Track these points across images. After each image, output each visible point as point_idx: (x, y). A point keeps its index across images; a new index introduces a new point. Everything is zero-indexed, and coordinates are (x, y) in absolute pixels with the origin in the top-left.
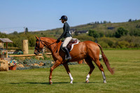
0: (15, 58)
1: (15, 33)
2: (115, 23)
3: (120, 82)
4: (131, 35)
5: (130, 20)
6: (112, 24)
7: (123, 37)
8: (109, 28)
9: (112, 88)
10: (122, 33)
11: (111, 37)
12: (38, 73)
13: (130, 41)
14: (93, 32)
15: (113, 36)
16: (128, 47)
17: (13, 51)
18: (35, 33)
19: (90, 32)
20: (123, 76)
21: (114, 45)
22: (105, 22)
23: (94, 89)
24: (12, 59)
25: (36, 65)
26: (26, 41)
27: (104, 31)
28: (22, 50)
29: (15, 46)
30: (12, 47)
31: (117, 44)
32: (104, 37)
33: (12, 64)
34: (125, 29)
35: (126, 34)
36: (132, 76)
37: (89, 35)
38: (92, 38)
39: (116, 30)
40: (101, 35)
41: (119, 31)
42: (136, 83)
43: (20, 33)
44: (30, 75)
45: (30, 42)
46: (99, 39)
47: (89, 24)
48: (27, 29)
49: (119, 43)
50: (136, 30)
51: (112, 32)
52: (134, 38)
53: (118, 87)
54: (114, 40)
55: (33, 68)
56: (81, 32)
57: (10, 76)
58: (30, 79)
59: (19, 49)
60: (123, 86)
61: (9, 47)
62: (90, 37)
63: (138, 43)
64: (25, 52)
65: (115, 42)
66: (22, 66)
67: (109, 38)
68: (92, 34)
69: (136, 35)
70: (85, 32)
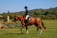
0: (4, 24)
1: (4, 13)
2: (44, 9)
3: (47, 33)
4: (51, 14)
5: (51, 8)
6: (43, 10)
7: (48, 15)
8: (42, 11)
9: (43, 36)
10: (47, 13)
11: (43, 15)
12: (13, 30)
13: (51, 17)
14: (36, 13)
15: (44, 15)
16: (50, 19)
17: (3, 21)
18: (12, 13)
19: (34, 13)
20: (48, 31)
21: (44, 18)
22: (40, 9)
23: (36, 36)
24: (2, 24)
25: (12, 26)
26: (8, 17)
27: (40, 12)
28: (7, 20)
29: (4, 19)
30: (3, 19)
31: (45, 18)
32: (40, 15)
33: (3, 26)
34: (49, 12)
35: (49, 14)
36: (51, 31)
37: (34, 14)
38: (35, 15)
39: (45, 12)
40: (39, 14)
41: (46, 13)
42: (53, 34)
43: (6, 13)
44: (10, 31)
45: (10, 17)
46: (38, 16)
47: (34, 10)
48: (9, 12)
49: (46, 17)
50: (53, 12)
51: (43, 13)
52: (52, 15)
53: (46, 35)
54: (44, 16)
55: (11, 27)
56: (31, 13)
57: (2, 31)
58: (10, 32)
59: (6, 20)
60: (48, 35)
61: (1, 19)
62: (34, 15)
63: (54, 17)
64: (8, 21)
65: (44, 17)
66: (7, 27)
67: (42, 15)
68: (35, 14)
69: (53, 14)
70: (33, 13)
